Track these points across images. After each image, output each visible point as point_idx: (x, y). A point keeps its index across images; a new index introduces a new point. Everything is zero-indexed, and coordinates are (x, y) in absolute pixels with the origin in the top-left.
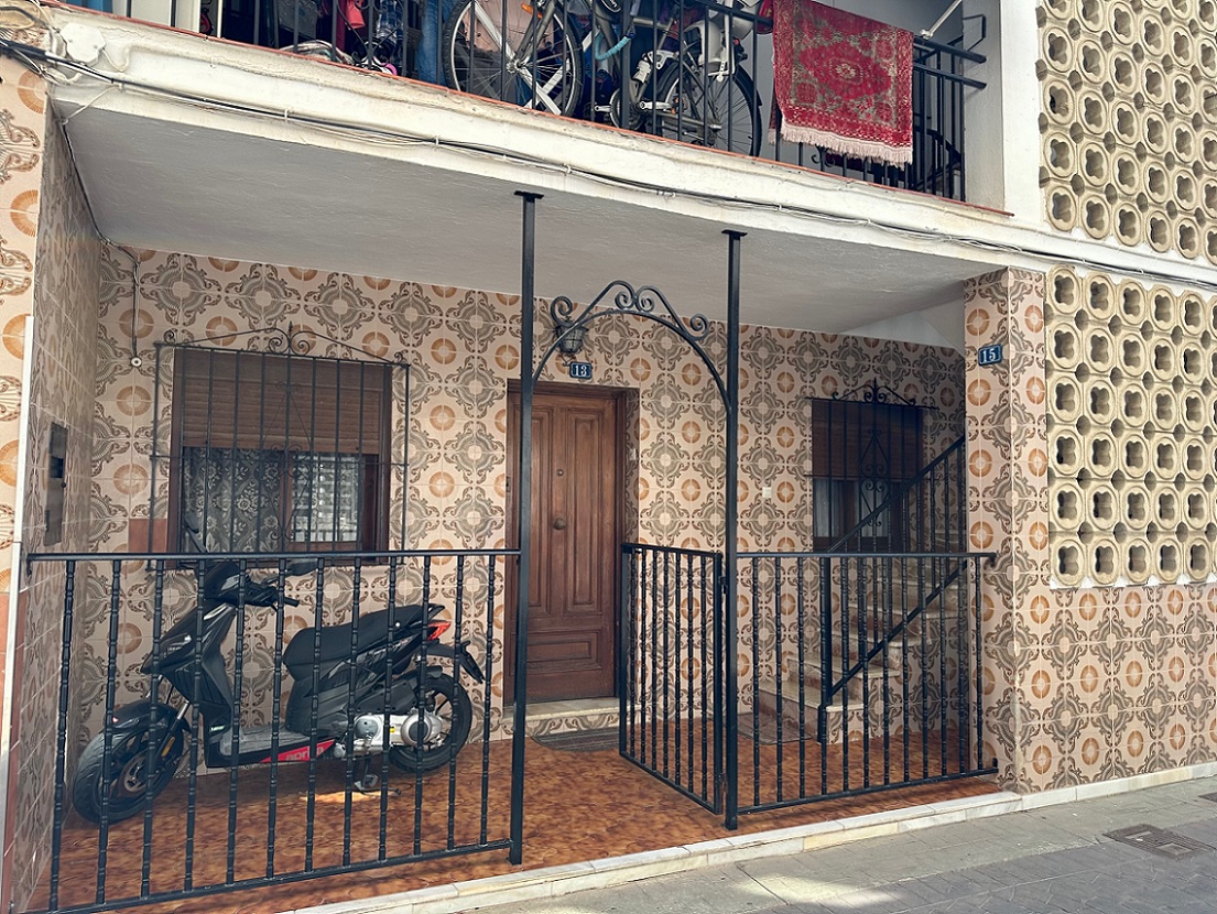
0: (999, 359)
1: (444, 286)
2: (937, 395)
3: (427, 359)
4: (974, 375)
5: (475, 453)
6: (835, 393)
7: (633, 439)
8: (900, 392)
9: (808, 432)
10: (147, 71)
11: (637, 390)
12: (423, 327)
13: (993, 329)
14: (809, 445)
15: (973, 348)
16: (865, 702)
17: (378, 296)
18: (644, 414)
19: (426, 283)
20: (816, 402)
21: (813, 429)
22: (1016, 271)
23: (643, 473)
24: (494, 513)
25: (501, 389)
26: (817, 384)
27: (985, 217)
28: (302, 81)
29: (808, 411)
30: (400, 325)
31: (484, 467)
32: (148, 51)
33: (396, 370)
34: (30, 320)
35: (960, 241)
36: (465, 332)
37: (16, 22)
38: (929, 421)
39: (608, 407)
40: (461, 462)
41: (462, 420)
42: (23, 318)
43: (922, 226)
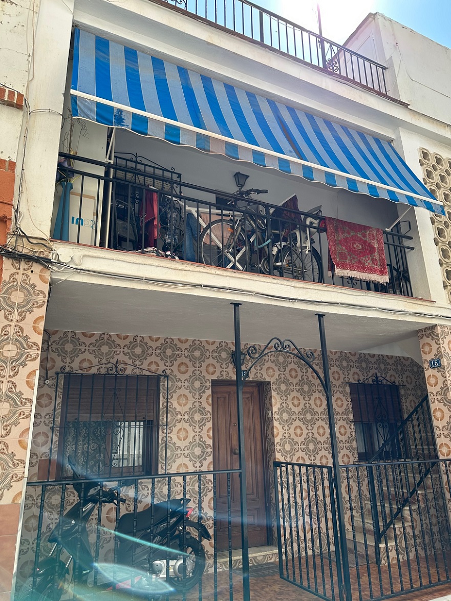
0: (440, 365)
1: (183, 338)
2: (404, 379)
3: (176, 372)
4: (429, 372)
5: (197, 417)
6: (359, 380)
7: (269, 406)
8: (388, 378)
9: (349, 399)
10: (88, 265)
11: (269, 382)
12: (174, 357)
13: (434, 352)
14: (350, 406)
15: (426, 360)
17: (154, 345)
18: (274, 393)
19: (175, 337)
20: (351, 385)
21: (351, 398)
22: (441, 325)
23: (276, 424)
24: (207, 448)
25: (209, 384)
26: (351, 376)
27: (424, 303)
28: (149, 265)
29: (348, 389)
30: (163, 357)
31: (202, 423)
32: (90, 256)
33: (162, 378)
34: (38, 372)
35: (416, 314)
36: (191, 358)
37: (40, 248)
38: (402, 392)
39: (255, 390)
40: (191, 421)
41: (191, 400)
42: (35, 371)
43: (399, 309)
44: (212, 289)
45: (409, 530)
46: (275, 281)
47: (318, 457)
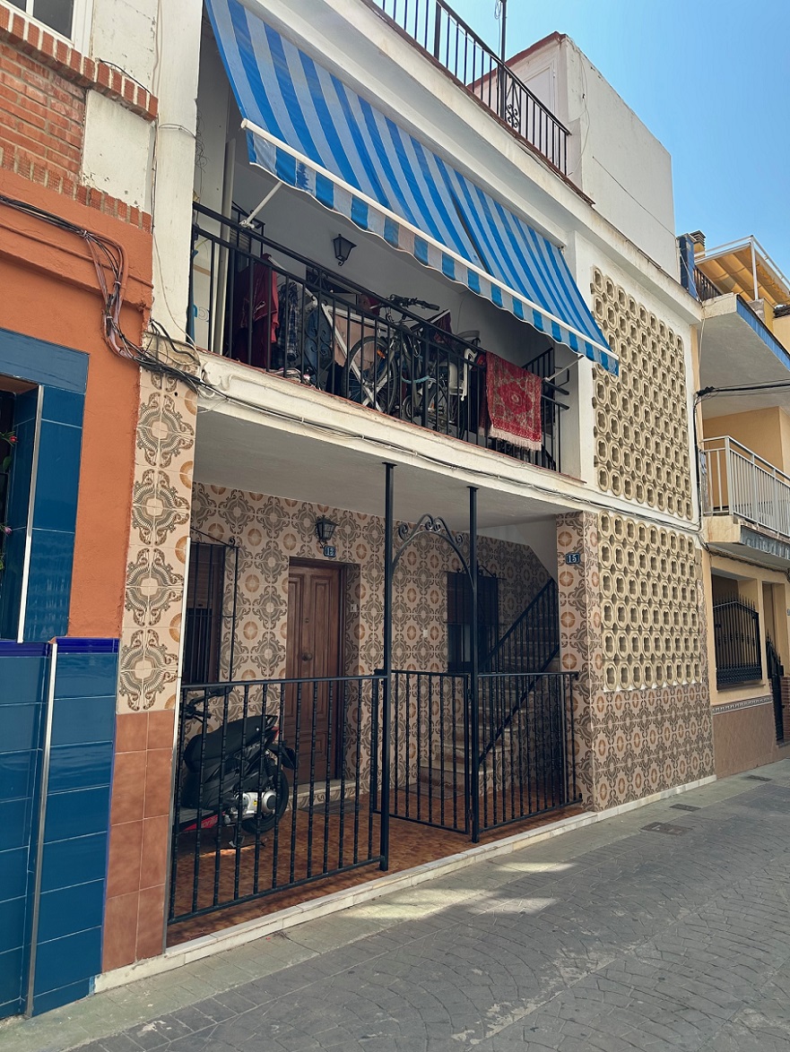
0: (578, 561)
1: (256, 493)
3: (245, 543)
4: (563, 569)
5: (270, 608)
6: (458, 570)
7: (353, 597)
8: (488, 569)
9: (445, 594)
10: (236, 391)
11: (358, 565)
12: (244, 520)
13: (574, 544)
14: (446, 602)
15: (562, 554)
16: (494, 769)
17: (218, 499)
18: (363, 581)
19: (246, 491)
20: (449, 574)
21: (448, 592)
22: (586, 512)
23: (362, 621)
24: (280, 650)
25: (286, 563)
26: (450, 563)
29: (445, 580)
30: (229, 517)
31: (275, 617)
32: (239, 379)
33: (228, 549)
34: (189, 539)
35: (567, 497)
36: (267, 524)
38: (501, 587)
39: (336, 574)
40: (262, 614)
41: (263, 585)
42: (185, 538)
43: (552, 489)
44: (373, 442)
45: (507, 755)
46: (437, 439)
47: (429, 665)
